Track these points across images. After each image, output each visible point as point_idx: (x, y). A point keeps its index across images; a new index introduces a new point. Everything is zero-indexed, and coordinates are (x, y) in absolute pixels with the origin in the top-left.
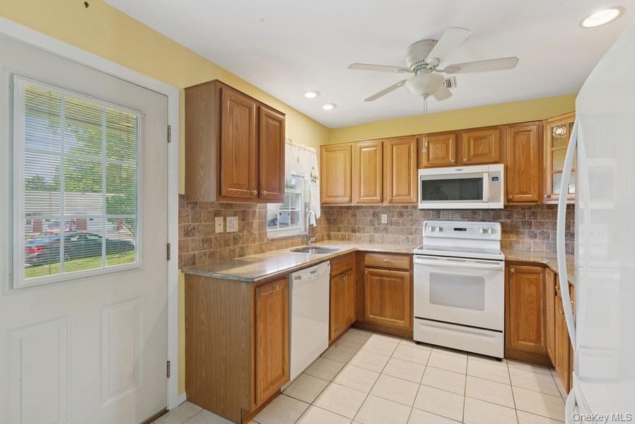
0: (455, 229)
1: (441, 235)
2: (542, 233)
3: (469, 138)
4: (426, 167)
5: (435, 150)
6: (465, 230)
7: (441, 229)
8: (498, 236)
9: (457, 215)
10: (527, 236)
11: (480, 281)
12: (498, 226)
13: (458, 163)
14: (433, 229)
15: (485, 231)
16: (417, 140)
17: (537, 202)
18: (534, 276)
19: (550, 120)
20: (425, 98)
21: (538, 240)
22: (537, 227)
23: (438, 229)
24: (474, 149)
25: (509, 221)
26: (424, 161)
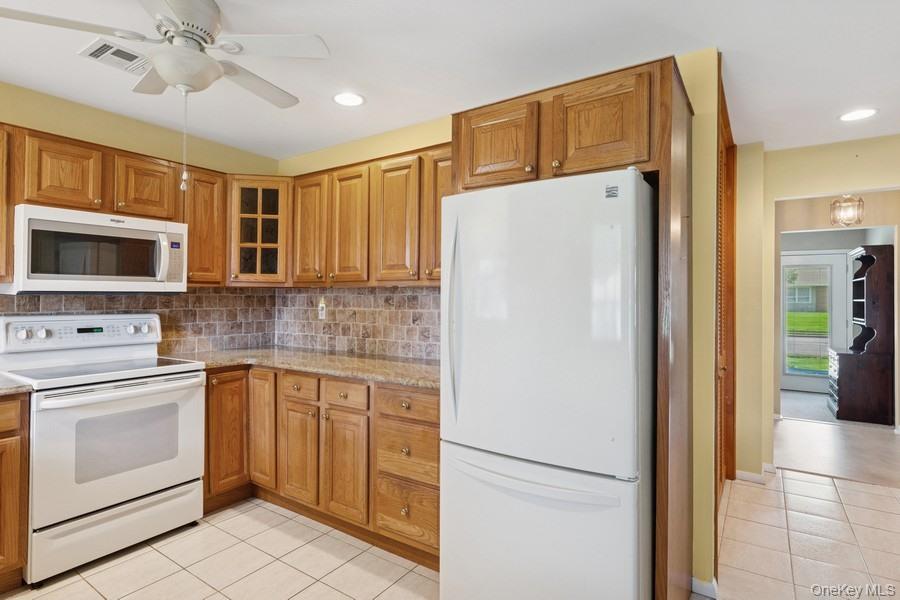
0: (80, 331)
1: (50, 344)
2: (208, 326)
3: (127, 167)
4: (30, 201)
5: (55, 170)
6: (100, 330)
7: (49, 333)
8: (157, 336)
9: (77, 304)
10: (190, 332)
11: (172, 409)
12: (155, 320)
13: (106, 206)
14: (30, 335)
15: (137, 330)
16: (9, 136)
17: (218, 283)
18: (237, 384)
19: (237, 177)
20: (187, 92)
21: (203, 337)
22: (202, 319)
23: (42, 334)
24: (136, 190)
25: (167, 311)
26: (29, 190)
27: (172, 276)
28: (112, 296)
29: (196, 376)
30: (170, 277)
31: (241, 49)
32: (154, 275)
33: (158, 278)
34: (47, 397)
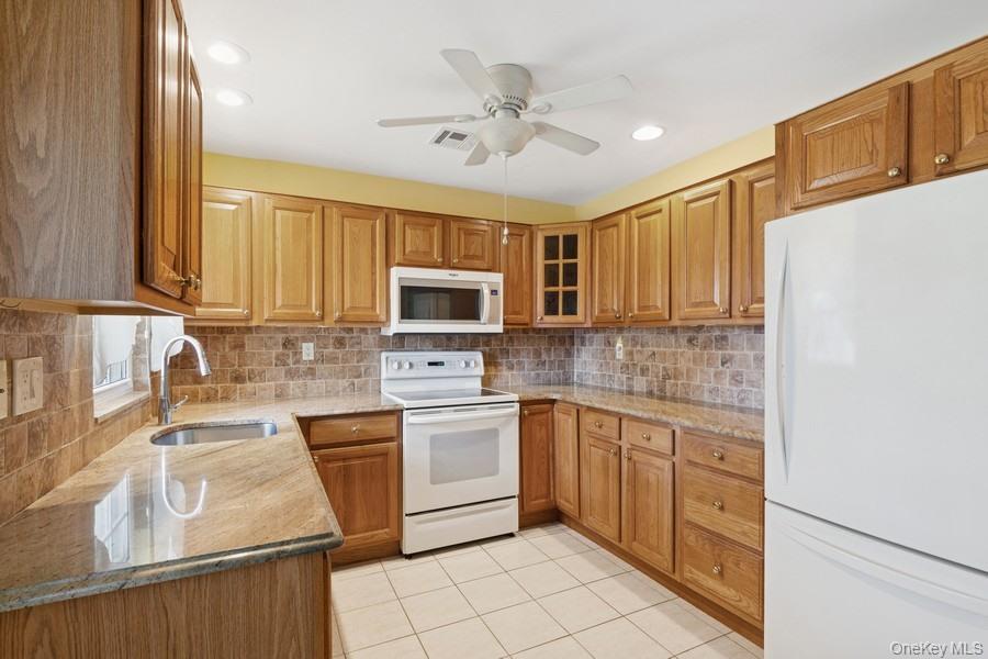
0: (430, 364)
1: (412, 373)
2: (519, 363)
3: (459, 229)
4: (399, 265)
5: (413, 239)
6: (442, 364)
7: (411, 365)
8: (480, 370)
9: (428, 343)
10: (504, 368)
11: (492, 434)
12: (479, 357)
13: (446, 264)
14: (400, 366)
15: (467, 364)
16: (387, 216)
18: (544, 416)
19: (541, 227)
20: (507, 156)
21: (514, 372)
22: (514, 356)
23: (407, 366)
24: (466, 248)
25: (487, 349)
27: (492, 320)
28: (449, 336)
29: (512, 407)
30: (490, 321)
31: (550, 106)
32: (479, 319)
33: (482, 321)
34: (413, 414)
